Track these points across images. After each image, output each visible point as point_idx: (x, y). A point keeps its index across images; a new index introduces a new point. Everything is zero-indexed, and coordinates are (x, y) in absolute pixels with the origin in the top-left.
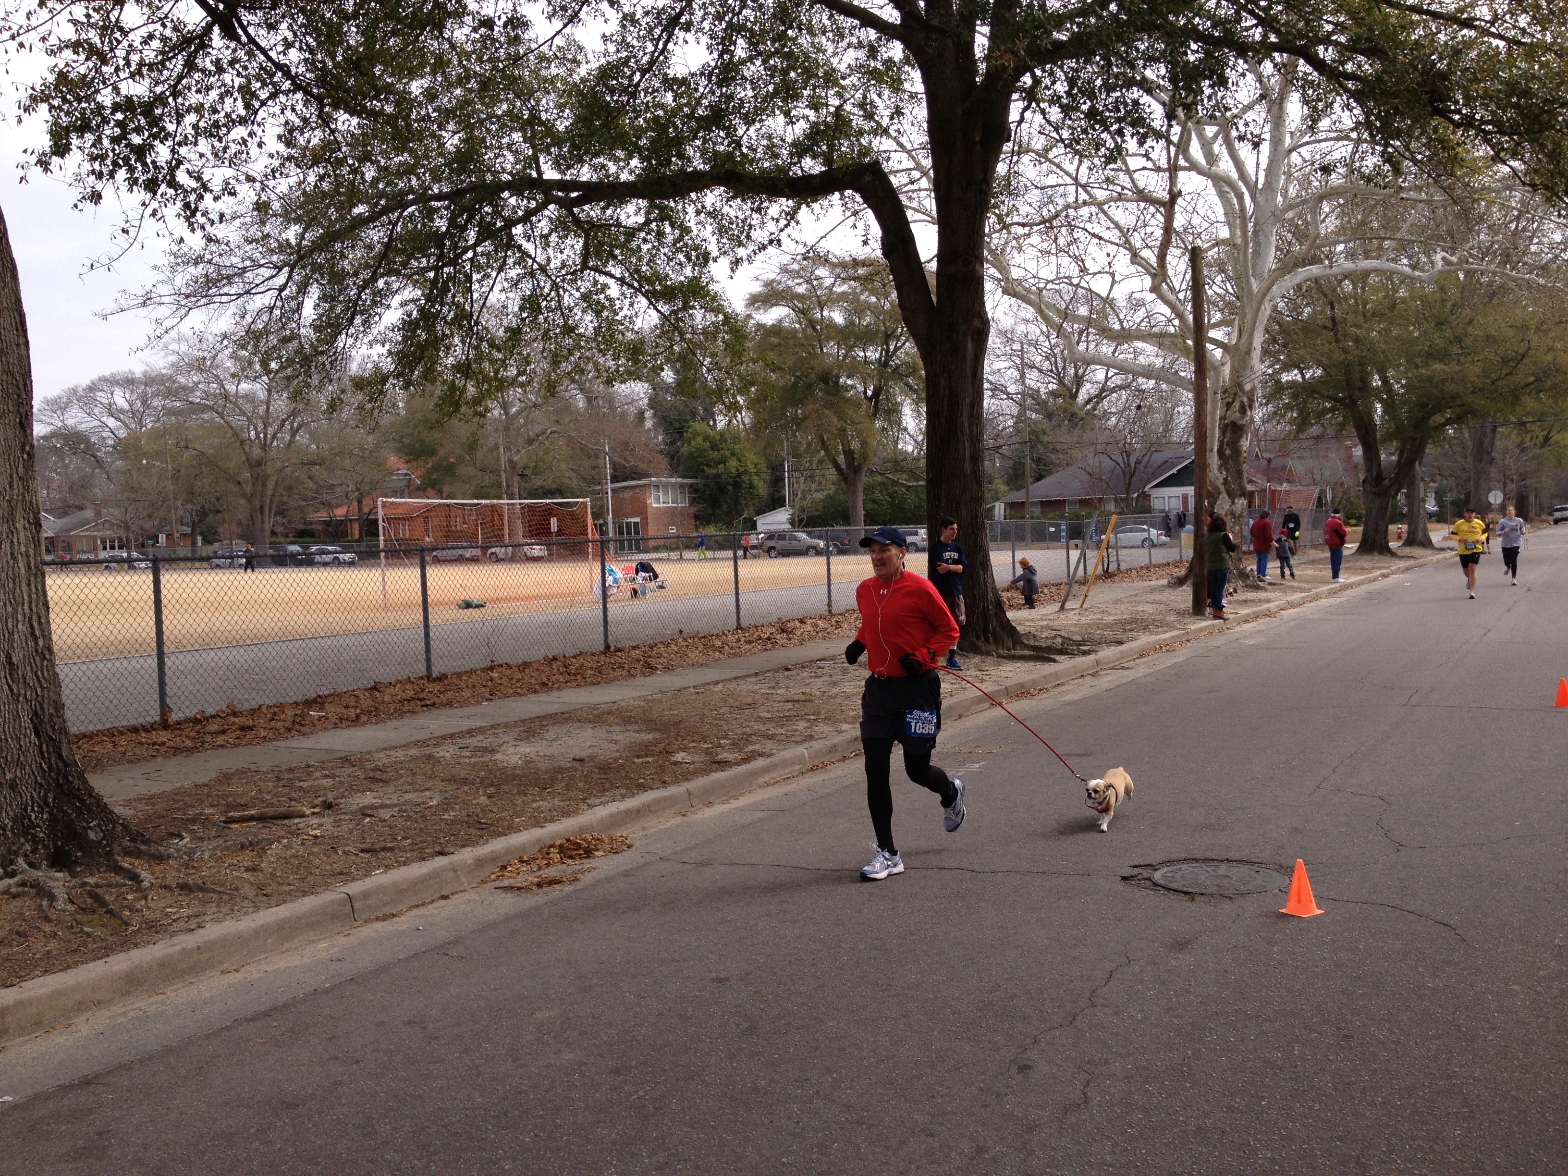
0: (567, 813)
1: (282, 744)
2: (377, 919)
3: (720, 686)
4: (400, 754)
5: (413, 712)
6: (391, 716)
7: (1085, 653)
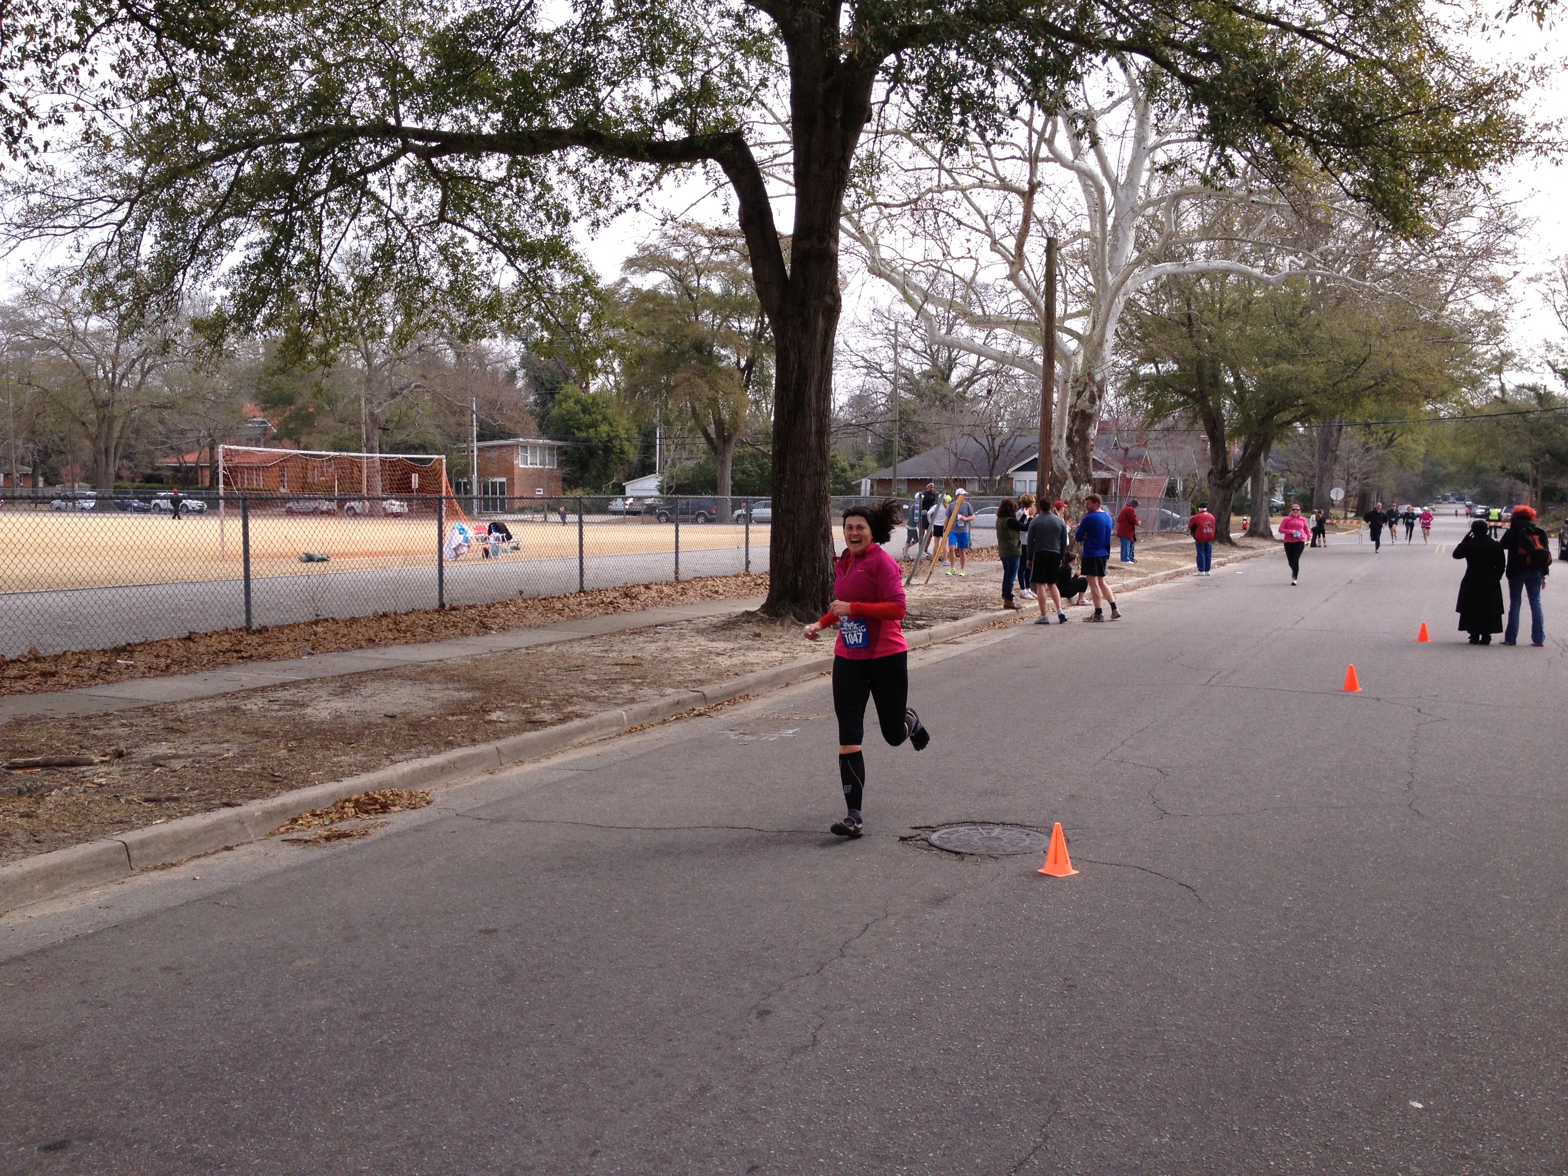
0: (366, 768)
1: (84, 691)
2: (155, 868)
3: (553, 648)
4: (206, 706)
5: (227, 664)
6: (203, 667)
7: (920, 627)
